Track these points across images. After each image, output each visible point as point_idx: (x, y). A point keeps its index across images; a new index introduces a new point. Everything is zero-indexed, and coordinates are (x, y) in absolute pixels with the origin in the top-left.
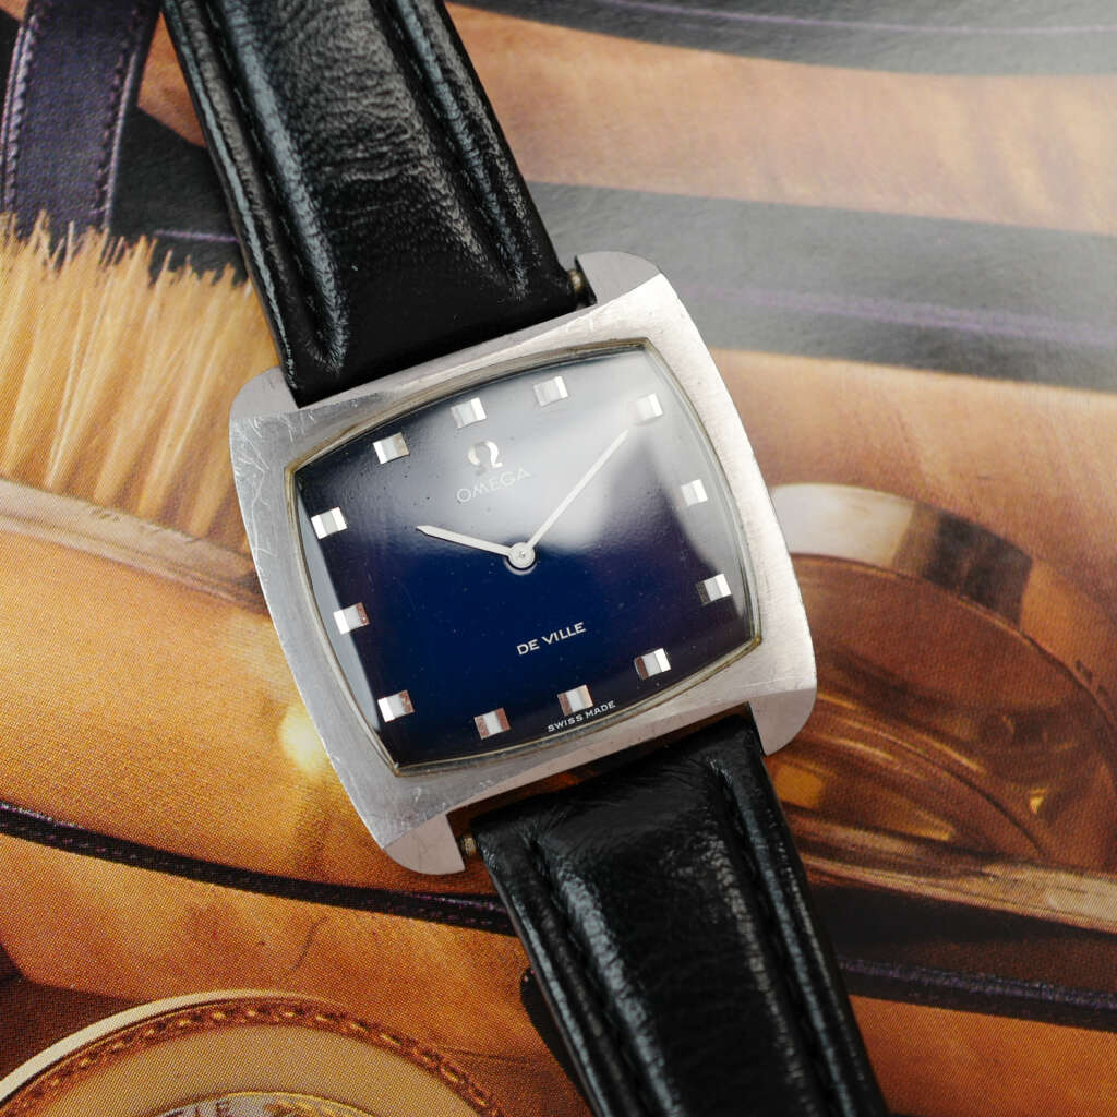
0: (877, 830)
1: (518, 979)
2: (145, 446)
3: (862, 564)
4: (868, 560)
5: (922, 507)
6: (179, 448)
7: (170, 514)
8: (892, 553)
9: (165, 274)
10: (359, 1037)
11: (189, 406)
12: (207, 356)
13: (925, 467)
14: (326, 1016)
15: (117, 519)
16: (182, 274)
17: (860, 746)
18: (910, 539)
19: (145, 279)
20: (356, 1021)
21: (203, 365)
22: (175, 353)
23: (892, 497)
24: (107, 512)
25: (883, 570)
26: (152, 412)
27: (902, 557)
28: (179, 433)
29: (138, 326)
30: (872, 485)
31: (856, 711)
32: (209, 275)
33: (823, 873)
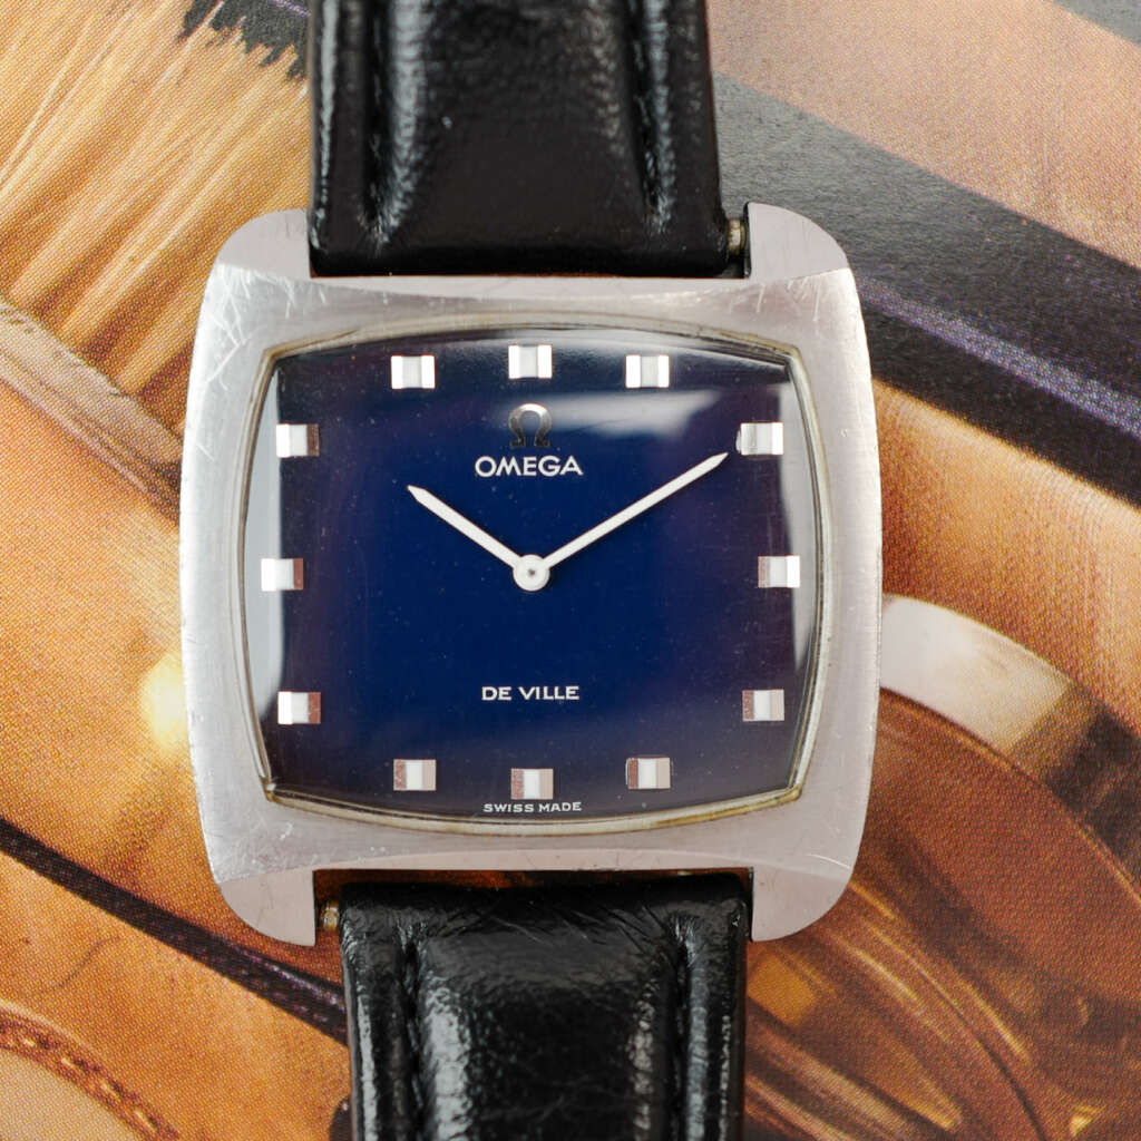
0: (862, 1082)
1: (334, 1103)
2: (99, 249)
3: (973, 737)
4: (981, 733)
5: (1079, 691)
6: (142, 267)
7: (102, 348)
8: (1018, 736)
9: (204, 30)
10: (106, 1101)
11: (175, 215)
12: (221, 157)
13: (1102, 641)
14: (75, 1062)
15: (30, 331)
16: (227, 37)
17: (881, 969)
18: (1046, 726)
19: (177, 27)
20: (111, 1082)
21: (211, 169)
22: (181, 139)
23: (1044, 663)
24: (22, 317)
25: (997, 754)
26: (124, 206)
27: (1026, 746)
28: (148, 248)
29: (144, 86)
30: (1023, 640)
31: (893, 922)
32: (262, 52)
33: (772, 1111)
